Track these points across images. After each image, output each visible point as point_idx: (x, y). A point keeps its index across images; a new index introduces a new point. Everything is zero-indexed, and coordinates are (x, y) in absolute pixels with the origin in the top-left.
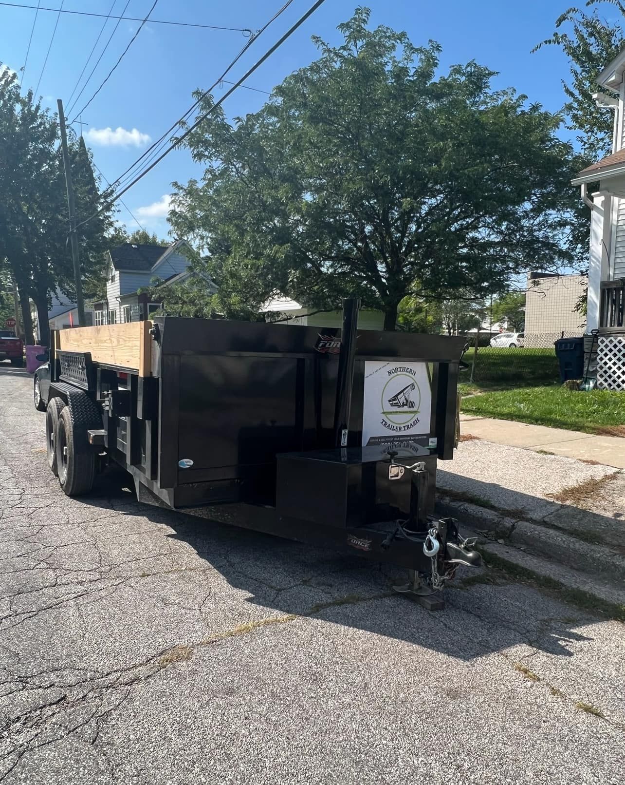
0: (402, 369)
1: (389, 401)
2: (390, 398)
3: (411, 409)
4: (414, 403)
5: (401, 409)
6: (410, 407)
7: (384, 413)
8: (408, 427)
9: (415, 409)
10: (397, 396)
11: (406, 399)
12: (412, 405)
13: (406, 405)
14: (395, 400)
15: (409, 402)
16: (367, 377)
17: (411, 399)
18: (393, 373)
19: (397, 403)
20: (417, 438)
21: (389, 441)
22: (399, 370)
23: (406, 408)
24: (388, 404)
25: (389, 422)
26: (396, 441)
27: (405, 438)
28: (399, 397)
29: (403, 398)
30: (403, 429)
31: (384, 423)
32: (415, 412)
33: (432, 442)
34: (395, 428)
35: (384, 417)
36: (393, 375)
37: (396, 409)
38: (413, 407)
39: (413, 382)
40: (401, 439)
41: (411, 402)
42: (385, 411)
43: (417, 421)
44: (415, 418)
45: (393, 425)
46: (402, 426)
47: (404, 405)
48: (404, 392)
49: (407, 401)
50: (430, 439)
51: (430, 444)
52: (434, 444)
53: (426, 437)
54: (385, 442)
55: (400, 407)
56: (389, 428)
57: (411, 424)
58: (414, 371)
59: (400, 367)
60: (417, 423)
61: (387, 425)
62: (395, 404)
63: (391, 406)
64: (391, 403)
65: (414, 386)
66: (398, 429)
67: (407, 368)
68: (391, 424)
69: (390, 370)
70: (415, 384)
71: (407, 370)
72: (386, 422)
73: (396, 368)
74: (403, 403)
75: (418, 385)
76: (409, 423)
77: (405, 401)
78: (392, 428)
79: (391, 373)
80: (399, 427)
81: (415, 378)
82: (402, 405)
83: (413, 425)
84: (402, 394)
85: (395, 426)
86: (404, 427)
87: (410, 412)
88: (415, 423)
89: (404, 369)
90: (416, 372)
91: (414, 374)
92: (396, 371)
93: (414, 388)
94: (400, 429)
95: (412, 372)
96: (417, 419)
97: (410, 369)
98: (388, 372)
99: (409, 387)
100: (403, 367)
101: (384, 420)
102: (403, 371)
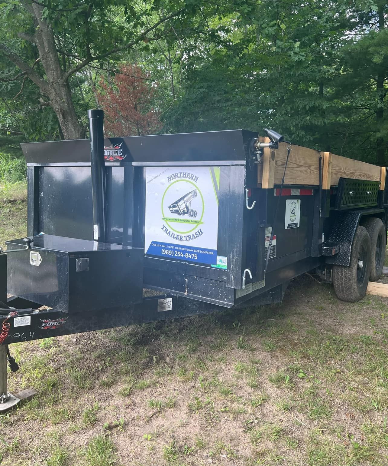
0: (182, 175)
1: (170, 207)
2: (170, 204)
3: (193, 219)
4: (195, 212)
5: (182, 217)
6: (192, 216)
7: (164, 219)
8: (190, 239)
9: (197, 219)
10: (177, 202)
11: (186, 206)
12: (194, 214)
13: (187, 213)
14: (175, 207)
15: (189, 211)
16: (148, 182)
17: (192, 207)
18: (173, 179)
19: (177, 210)
20: (201, 252)
21: (169, 249)
22: (179, 175)
23: (186, 217)
25: (169, 230)
26: (178, 250)
27: (187, 249)
28: (180, 204)
29: (184, 205)
30: (184, 239)
31: (164, 229)
32: (198, 222)
33: (220, 261)
34: (176, 236)
35: (164, 223)
36: (172, 181)
37: (176, 216)
38: (195, 216)
39: (195, 188)
40: (184, 249)
41: (192, 210)
42: (165, 217)
43: (200, 232)
44: (197, 230)
46: (183, 235)
47: (184, 213)
48: (185, 199)
49: (188, 209)
50: (219, 258)
51: (218, 263)
52: (223, 264)
53: (212, 253)
54: (166, 249)
55: (181, 215)
56: (170, 235)
57: (193, 235)
58: (196, 177)
59: (180, 173)
60: (200, 234)
61: (168, 232)
62: (175, 210)
63: (171, 213)
64: (171, 209)
65: (196, 194)
66: (179, 238)
67: (188, 174)
68: (172, 231)
69: (170, 176)
70: (197, 191)
71: (188, 175)
72: (166, 229)
73: (176, 174)
74: (184, 211)
75: (201, 193)
76: (191, 234)
77: (186, 209)
78: (173, 236)
79: (170, 179)
80: (180, 236)
81: (197, 184)
82: (182, 212)
83: (195, 236)
84: (182, 201)
85: (176, 234)
86: (186, 236)
87: (191, 221)
88: (198, 235)
89: (184, 175)
90: (198, 178)
91: (197, 180)
92: (176, 177)
93: (196, 196)
94: (181, 239)
95: (194, 178)
96: (200, 230)
97: (192, 175)
98: (168, 177)
99: (191, 194)
100: (183, 173)
101: (164, 226)
102: (183, 176)
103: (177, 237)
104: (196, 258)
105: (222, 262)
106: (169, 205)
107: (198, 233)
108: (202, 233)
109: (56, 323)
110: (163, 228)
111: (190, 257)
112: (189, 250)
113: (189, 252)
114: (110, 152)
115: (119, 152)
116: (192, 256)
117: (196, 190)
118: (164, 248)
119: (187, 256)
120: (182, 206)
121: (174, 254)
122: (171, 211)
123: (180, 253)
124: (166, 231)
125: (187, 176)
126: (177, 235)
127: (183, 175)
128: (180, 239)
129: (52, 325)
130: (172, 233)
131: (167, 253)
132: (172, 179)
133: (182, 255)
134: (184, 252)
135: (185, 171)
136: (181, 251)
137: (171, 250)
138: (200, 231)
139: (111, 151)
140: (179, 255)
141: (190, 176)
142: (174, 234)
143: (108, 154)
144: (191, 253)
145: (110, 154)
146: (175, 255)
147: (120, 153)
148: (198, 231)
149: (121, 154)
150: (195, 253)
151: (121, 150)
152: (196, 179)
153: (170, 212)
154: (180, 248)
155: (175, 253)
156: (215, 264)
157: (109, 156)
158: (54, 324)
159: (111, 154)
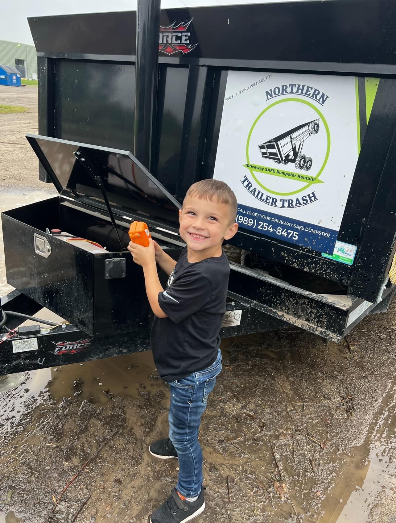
0: (295, 90)
1: (262, 147)
3: (303, 172)
4: (310, 160)
5: (282, 167)
6: (301, 167)
7: (248, 166)
8: (291, 204)
9: (311, 173)
10: (276, 140)
11: (294, 149)
12: (306, 163)
13: (293, 161)
14: (272, 147)
15: (298, 159)
16: (229, 98)
17: (305, 152)
18: (277, 95)
19: (275, 154)
20: (307, 229)
22: (289, 90)
23: (291, 167)
24: (259, 152)
25: (255, 185)
26: (264, 221)
27: (282, 222)
28: (281, 143)
29: (289, 146)
30: (279, 204)
31: (246, 183)
32: (311, 179)
33: (341, 250)
34: (264, 197)
35: (247, 172)
36: (274, 100)
37: (271, 164)
38: (308, 169)
39: (318, 117)
40: (276, 220)
41: (304, 157)
42: (250, 164)
43: (313, 197)
44: (308, 191)
45: (263, 191)
46: (279, 198)
47: (287, 160)
48: (294, 135)
49: (296, 154)
50: (339, 244)
51: (335, 252)
52: (346, 256)
53: (328, 235)
54: (244, 215)
55: (280, 162)
56: (254, 194)
57: (297, 200)
58: (323, 95)
59: (292, 85)
60: (311, 200)
61: (251, 189)
62: (271, 154)
63: (263, 157)
64: (264, 151)
65: (318, 128)
66: (271, 200)
67: (308, 88)
68: (259, 188)
69: (271, 90)
70: (321, 124)
71: (307, 91)
72: (250, 183)
73: (283, 86)
74: (288, 156)
76: (294, 197)
77: (291, 154)
78: (259, 196)
79: (271, 95)
80: (273, 199)
81: (324, 109)
82: (284, 158)
83: (301, 201)
84: (288, 139)
85: (266, 194)
86: (284, 200)
87: (299, 176)
88: (307, 201)
89: (301, 90)
90: (327, 97)
91: (323, 102)
92: (283, 92)
93: (317, 132)
94: (274, 202)
95: (318, 97)
96: (313, 193)
97: (316, 90)
98: (267, 93)
99: (307, 128)
100: (299, 86)
101: (246, 179)
102: (297, 92)
103: (267, 199)
104: (295, 237)
105: (343, 252)
106: (261, 144)
107: (308, 198)
108: (315, 198)
109: (76, 345)
110: (244, 182)
111: (286, 234)
112: (285, 223)
113: (284, 227)
114: (168, 36)
115: (184, 38)
116: (289, 234)
117: (319, 120)
118: (241, 214)
119: (279, 232)
120: (286, 147)
121: (257, 226)
122: (263, 153)
123: (268, 226)
124: (249, 186)
125: (304, 92)
126: (268, 197)
127: (298, 89)
128: (272, 204)
129: (71, 348)
130: (259, 192)
131: (245, 222)
132: (274, 95)
133: (271, 230)
134: (275, 226)
135: (302, 83)
136: (269, 223)
137: (254, 218)
138: (311, 195)
139: (170, 35)
140: (265, 228)
141: (312, 92)
142: (262, 194)
143: (165, 42)
144: (288, 228)
145: (167, 41)
146: (259, 227)
147: (186, 40)
148: (309, 195)
149: (188, 42)
150: (296, 230)
151: (189, 34)
152: (323, 99)
153: (261, 155)
154: (269, 218)
155: (258, 224)
156: (331, 254)
157: (166, 44)
158: (73, 348)
159: (170, 42)
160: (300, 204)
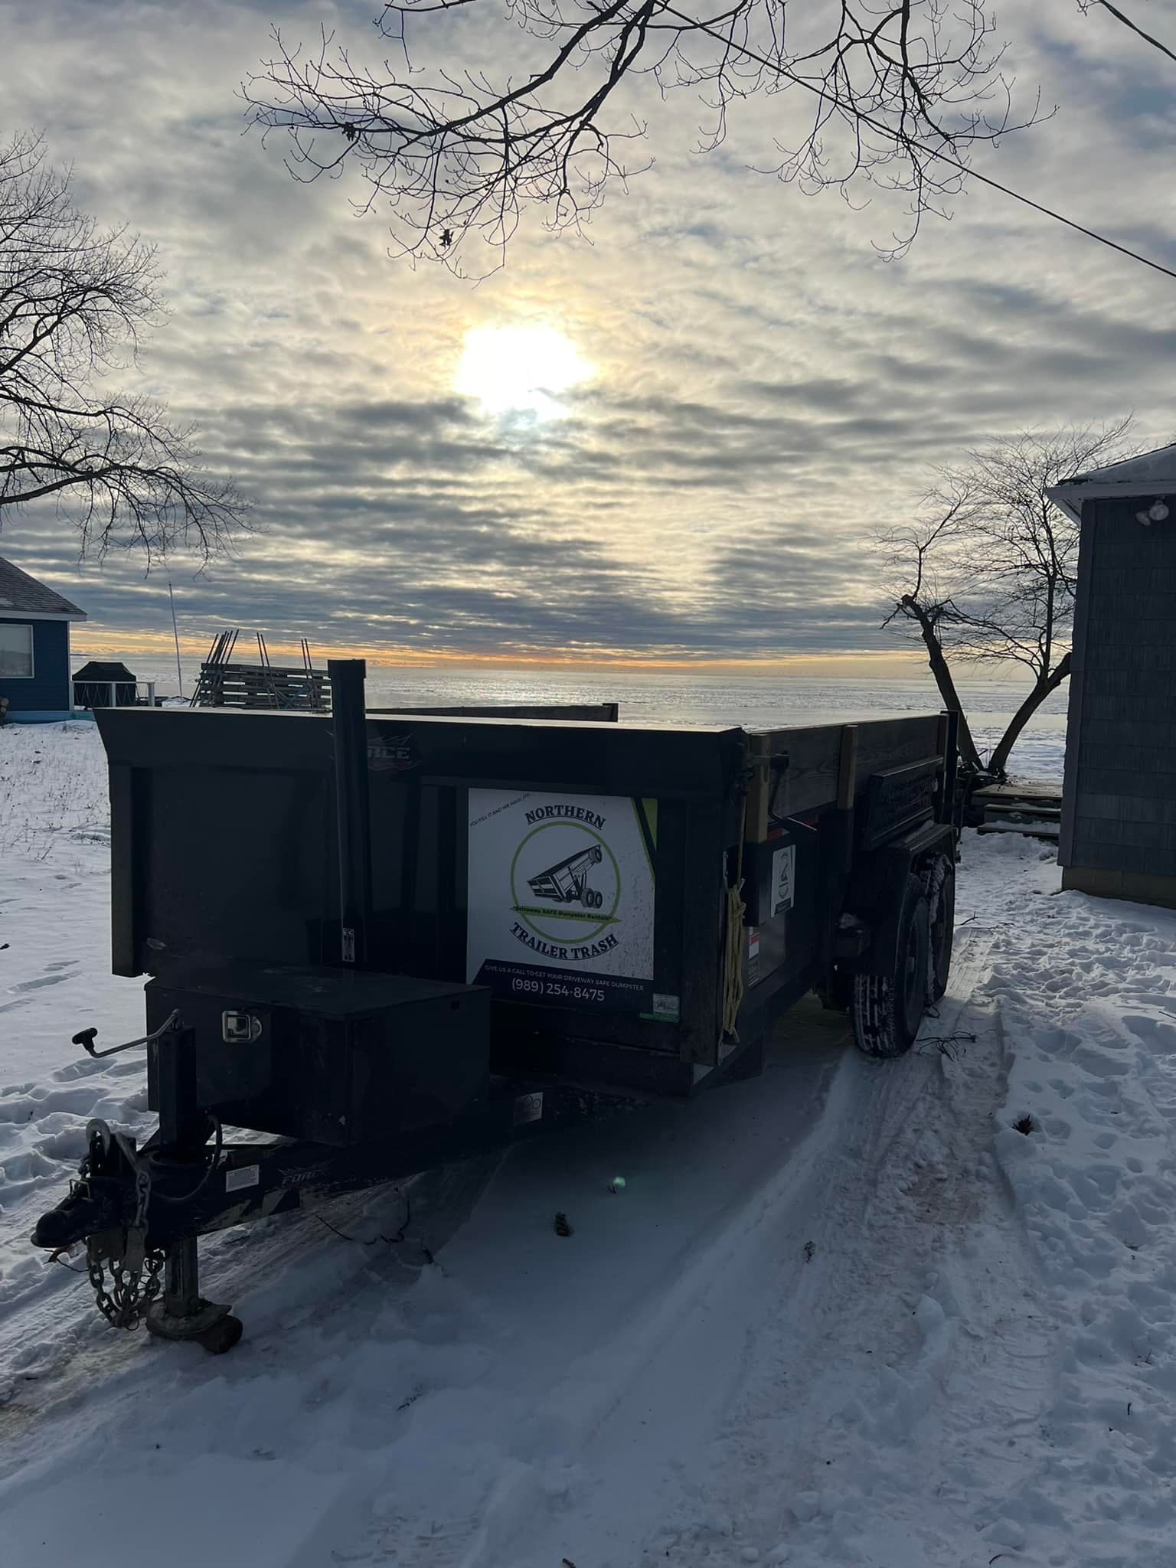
0: (563, 812)
1: (532, 883)
2: (531, 876)
3: (593, 910)
4: (599, 894)
5: (562, 906)
6: (590, 905)
7: (518, 909)
8: (586, 954)
9: (604, 910)
10: (550, 873)
11: (576, 883)
12: (595, 899)
13: (578, 898)
14: (547, 882)
15: (584, 894)
16: (475, 823)
17: (590, 885)
18: (541, 818)
19: (553, 891)
20: (614, 984)
21: (532, 979)
22: (555, 812)
23: (576, 906)
24: (529, 890)
25: (531, 933)
26: (554, 982)
27: (578, 979)
28: (558, 876)
29: (569, 880)
30: (570, 955)
31: (518, 932)
32: (605, 918)
33: (662, 1004)
34: (548, 949)
35: (518, 917)
36: (538, 824)
37: (548, 903)
38: (599, 906)
39: (599, 843)
40: (569, 978)
41: (590, 891)
42: (520, 905)
43: (612, 941)
44: (605, 934)
45: (545, 940)
46: (568, 947)
47: (570, 897)
48: (573, 865)
50: (657, 998)
51: (657, 1009)
52: (669, 1011)
53: (642, 987)
54: (523, 978)
55: (561, 901)
56: (533, 946)
57: (593, 947)
58: (599, 817)
59: (559, 806)
60: (611, 945)
61: (527, 940)
62: (546, 891)
63: (536, 895)
64: (537, 887)
65: (600, 855)
66: (558, 952)
67: (579, 809)
68: (538, 938)
69: (532, 812)
70: (603, 850)
71: (579, 813)
72: (524, 932)
73: (546, 807)
74: (569, 892)
75: (610, 853)
76: (588, 944)
77: (574, 889)
78: (541, 949)
79: (534, 818)
80: (561, 949)
81: (603, 833)
82: (565, 895)
83: (599, 949)
84: (565, 871)
85: (550, 944)
86: (575, 950)
87: (589, 916)
88: (606, 946)
89: (570, 811)
90: (604, 820)
91: (601, 825)
92: (548, 815)
93: (600, 860)
94: (563, 954)
95: (593, 820)
96: (612, 936)
97: (588, 812)
98: (528, 815)
99: (586, 856)
100: (567, 807)
101: (518, 926)
102: (566, 814)
103: (552, 951)
104: (601, 997)
105: (665, 1007)
106: (530, 878)
107: (606, 943)
108: (615, 941)
110: (516, 929)
111: (587, 996)
112: (584, 980)
113: (583, 986)
115: (401, 753)
116: (591, 994)
117: (599, 846)
118: (518, 976)
119: (578, 993)
120: (565, 881)
121: (544, 991)
122: (535, 890)
123: (561, 988)
124: (523, 936)
125: (575, 814)
126: (552, 948)
127: (567, 811)
128: (560, 956)
130: (540, 943)
131: (527, 987)
132: (537, 818)
133: (567, 992)
134: (571, 986)
135: (570, 804)
136: (562, 983)
137: (538, 979)
138: (610, 938)
140: (557, 991)
141: (584, 815)
142: (545, 945)
144: (589, 986)
146: (548, 992)
147: (404, 755)
148: (607, 939)
150: (600, 987)
151: (408, 749)
152: (600, 822)
153: (533, 893)
154: (560, 977)
155: (546, 988)
156: (650, 1011)
159: (379, 756)
160: (598, 952)
